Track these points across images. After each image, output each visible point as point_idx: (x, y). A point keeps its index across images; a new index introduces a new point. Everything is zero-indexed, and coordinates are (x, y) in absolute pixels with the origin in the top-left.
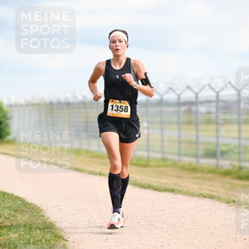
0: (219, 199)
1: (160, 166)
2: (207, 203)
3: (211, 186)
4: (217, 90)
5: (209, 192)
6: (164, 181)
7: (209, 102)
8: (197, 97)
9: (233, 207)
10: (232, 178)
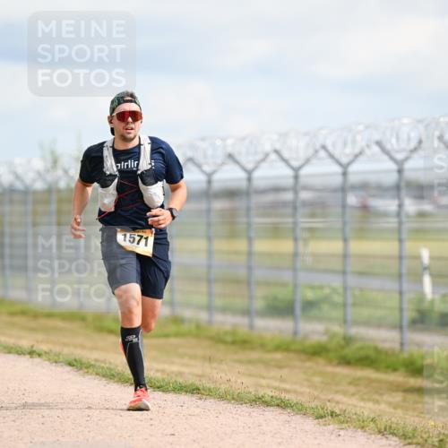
0: (299, 409)
1: (167, 336)
2: (272, 417)
3: (282, 380)
4: (295, 164)
5: (276, 394)
6: (175, 368)
7: (277, 190)
8: (249, 179)
9: (331, 427)
10: (330, 362)
